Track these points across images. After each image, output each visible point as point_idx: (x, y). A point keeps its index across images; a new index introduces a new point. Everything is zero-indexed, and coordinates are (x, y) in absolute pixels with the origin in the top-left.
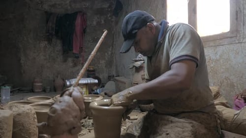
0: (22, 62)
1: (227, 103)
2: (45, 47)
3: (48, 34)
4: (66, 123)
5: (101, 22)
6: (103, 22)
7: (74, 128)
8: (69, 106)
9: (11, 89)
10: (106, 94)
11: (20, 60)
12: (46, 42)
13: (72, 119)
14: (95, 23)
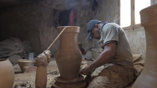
0: (41, 39)
1: (144, 64)
2: (53, 30)
3: (54, 23)
4: (41, 62)
5: (86, 14)
6: (87, 14)
7: (44, 64)
8: (43, 57)
9: (34, 54)
10: (85, 59)
11: (39, 38)
12: (54, 28)
13: (43, 61)
14: (82, 15)
